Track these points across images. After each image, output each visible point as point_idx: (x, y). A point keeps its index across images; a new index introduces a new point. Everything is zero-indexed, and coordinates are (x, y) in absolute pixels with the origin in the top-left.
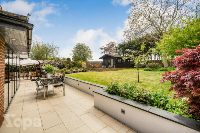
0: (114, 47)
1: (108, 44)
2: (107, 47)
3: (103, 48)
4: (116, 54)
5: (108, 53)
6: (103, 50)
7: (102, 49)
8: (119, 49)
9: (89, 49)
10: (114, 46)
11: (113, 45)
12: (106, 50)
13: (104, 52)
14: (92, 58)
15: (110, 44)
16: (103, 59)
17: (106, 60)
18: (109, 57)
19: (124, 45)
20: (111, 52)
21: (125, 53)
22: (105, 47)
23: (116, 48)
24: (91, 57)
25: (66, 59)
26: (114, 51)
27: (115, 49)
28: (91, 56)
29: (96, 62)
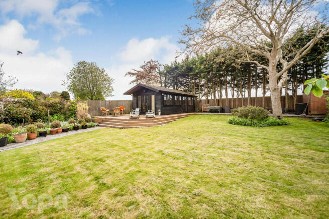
0: (156, 72)
1: (144, 64)
2: (142, 70)
3: (134, 72)
4: (160, 85)
5: (144, 82)
6: (134, 78)
7: (130, 74)
8: (166, 75)
9: (105, 73)
10: (157, 70)
11: (153, 68)
12: (140, 76)
13: (137, 81)
14: (113, 93)
15: (149, 65)
16: (134, 96)
17: (139, 97)
18: (146, 92)
19: (176, 68)
20: (149, 80)
21: (177, 85)
22: (139, 71)
23: (160, 73)
24: (110, 90)
25: (58, 93)
26: (156, 78)
27: (158, 75)
28: (111, 88)
29: (117, 103)
